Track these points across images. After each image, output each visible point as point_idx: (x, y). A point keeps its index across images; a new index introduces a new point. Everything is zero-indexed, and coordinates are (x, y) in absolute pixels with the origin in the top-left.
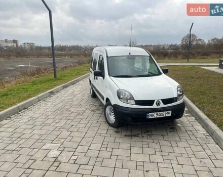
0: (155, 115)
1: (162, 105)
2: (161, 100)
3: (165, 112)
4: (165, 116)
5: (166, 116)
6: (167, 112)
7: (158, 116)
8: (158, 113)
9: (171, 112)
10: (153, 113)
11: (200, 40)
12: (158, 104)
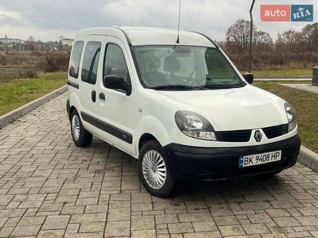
0: (254, 160)
1: (265, 140)
2: (263, 129)
3: (270, 153)
4: (270, 161)
5: (273, 160)
6: (274, 153)
7: (260, 163)
8: (260, 155)
9: (280, 152)
10: (251, 156)
11: (262, 33)
12: (258, 138)
